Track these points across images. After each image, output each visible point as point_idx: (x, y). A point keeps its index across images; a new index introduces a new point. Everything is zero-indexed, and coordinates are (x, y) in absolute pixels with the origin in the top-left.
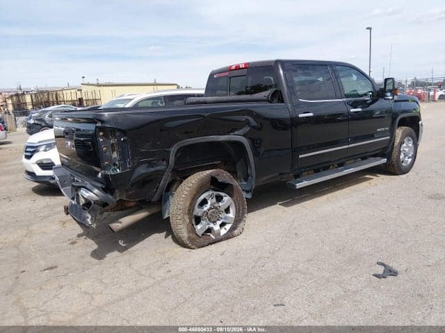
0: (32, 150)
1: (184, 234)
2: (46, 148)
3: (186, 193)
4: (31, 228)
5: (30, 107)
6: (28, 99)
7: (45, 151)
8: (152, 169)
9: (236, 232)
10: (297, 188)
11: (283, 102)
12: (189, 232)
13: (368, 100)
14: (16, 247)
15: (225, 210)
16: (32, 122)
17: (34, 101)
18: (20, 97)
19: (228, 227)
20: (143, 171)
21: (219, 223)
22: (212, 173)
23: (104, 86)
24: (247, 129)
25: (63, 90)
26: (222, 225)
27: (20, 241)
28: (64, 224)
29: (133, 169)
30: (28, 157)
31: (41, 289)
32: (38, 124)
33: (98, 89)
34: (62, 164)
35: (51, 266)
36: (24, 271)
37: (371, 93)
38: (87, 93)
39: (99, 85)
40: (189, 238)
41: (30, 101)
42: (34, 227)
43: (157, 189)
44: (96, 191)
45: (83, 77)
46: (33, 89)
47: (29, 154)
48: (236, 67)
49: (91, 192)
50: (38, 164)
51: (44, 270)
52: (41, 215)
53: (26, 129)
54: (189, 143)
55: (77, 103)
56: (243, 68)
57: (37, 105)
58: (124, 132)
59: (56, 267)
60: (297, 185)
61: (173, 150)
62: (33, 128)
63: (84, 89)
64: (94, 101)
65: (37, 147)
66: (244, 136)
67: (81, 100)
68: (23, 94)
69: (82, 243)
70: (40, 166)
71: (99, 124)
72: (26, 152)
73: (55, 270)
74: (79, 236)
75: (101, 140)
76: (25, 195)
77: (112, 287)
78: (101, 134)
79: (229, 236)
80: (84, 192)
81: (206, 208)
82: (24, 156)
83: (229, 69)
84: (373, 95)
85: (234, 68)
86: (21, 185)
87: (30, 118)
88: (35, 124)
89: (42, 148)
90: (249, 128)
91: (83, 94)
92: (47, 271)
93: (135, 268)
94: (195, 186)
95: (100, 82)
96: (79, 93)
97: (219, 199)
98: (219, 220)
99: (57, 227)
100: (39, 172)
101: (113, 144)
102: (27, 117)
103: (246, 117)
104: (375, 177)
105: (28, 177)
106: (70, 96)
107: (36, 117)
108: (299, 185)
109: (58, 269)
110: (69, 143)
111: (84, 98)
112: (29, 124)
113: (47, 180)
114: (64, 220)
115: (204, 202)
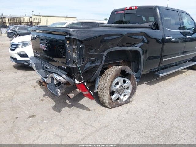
0: (15, 46)
1: (107, 101)
2: (22, 46)
3: (109, 78)
4: (17, 89)
5: (8, 24)
6: (7, 20)
7: (22, 47)
8: (94, 65)
9: (131, 99)
10: (160, 76)
11: (158, 29)
12: (109, 99)
13: (191, 32)
14: (10, 100)
15: (127, 88)
16: (10, 31)
17: (10, 22)
18: (3, 19)
19: (127, 97)
20: (89, 66)
21: (123, 94)
22: (121, 67)
23: (42, 16)
24: (141, 44)
25: (23, 17)
26: (125, 95)
27: (12, 97)
28: (34, 88)
29: (85, 64)
30: (13, 50)
31: (29, 131)
32: (13, 33)
33: (40, 17)
34: (35, 56)
35: (32, 115)
36: (17, 118)
37: (193, 29)
38: (35, 20)
39: (40, 16)
40: (109, 103)
41: (8, 21)
42: (19, 89)
43: (93, 75)
44: (64, 76)
45: (33, 12)
46: (9, 16)
47: (13, 48)
48: (129, 8)
49: (61, 76)
50: (18, 54)
51: (30, 117)
52: (21, 81)
53: (7, 34)
54: (113, 50)
55: (30, 24)
56: (134, 9)
57: (11, 24)
58: (81, 42)
59: (35, 116)
60: (160, 75)
61: (105, 54)
62: (10, 35)
63: (33, 17)
64: (38, 23)
65: (17, 45)
66: (140, 47)
67: (31, 23)
68: (5, 18)
69: (47, 100)
70: (19, 55)
71: (68, 36)
72: (11, 47)
73: (35, 117)
74: (44, 96)
75: (68, 46)
76: (10, 69)
77: (72, 132)
78: (68, 42)
79: (127, 102)
80: (57, 77)
81: (118, 86)
82: (10, 49)
83: (125, 9)
84: (194, 30)
85: (128, 9)
86: (8, 63)
87: (9, 30)
88: (12, 33)
89: (20, 46)
90: (143, 43)
91: (33, 20)
92: (31, 118)
93: (81, 119)
94: (114, 75)
95: (41, 15)
96: (31, 19)
97: (125, 82)
98: (123, 93)
99: (31, 89)
100: (19, 58)
101: (74, 49)
102: (7, 29)
103: (142, 37)
104: (186, 71)
105: (12, 60)
106: (26, 20)
107: (12, 29)
108: (161, 75)
109: (37, 117)
110: (43, 45)
111: (33, 22)
112: (9, 32)
113: (23, 62)
114: (34, 85)
115: (117, 83)
